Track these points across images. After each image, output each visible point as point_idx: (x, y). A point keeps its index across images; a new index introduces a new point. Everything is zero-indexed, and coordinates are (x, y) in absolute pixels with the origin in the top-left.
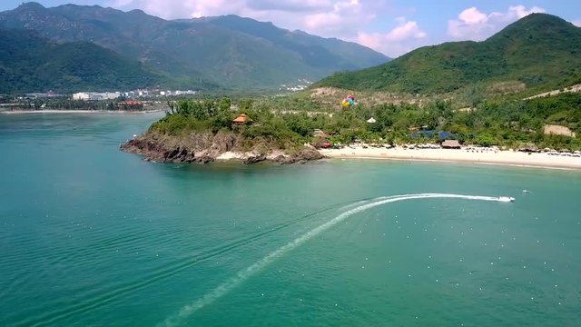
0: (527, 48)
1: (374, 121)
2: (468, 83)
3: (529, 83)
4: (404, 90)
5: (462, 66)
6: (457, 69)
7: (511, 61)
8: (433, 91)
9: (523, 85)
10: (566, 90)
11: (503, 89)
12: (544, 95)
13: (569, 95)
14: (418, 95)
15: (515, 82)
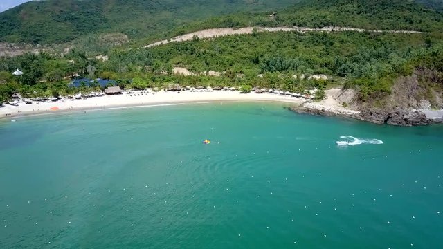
0: (119, 7)
1: (21, 73)
2: (81, 34)
3: (129, 34)
4: (23, 41)
5: (73, 19)
6: (69, 22)
7: (110, 17)
8: (52, 42)
9: (126, 36)
10: (172, 40)
11: (112, 39)
12: (158, 43)
13: (177, 44)
14: (38, 45)
15: (119, 34)
